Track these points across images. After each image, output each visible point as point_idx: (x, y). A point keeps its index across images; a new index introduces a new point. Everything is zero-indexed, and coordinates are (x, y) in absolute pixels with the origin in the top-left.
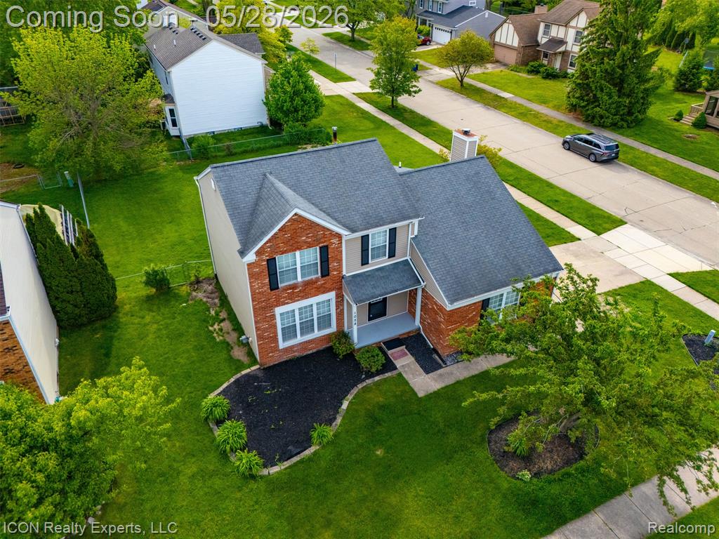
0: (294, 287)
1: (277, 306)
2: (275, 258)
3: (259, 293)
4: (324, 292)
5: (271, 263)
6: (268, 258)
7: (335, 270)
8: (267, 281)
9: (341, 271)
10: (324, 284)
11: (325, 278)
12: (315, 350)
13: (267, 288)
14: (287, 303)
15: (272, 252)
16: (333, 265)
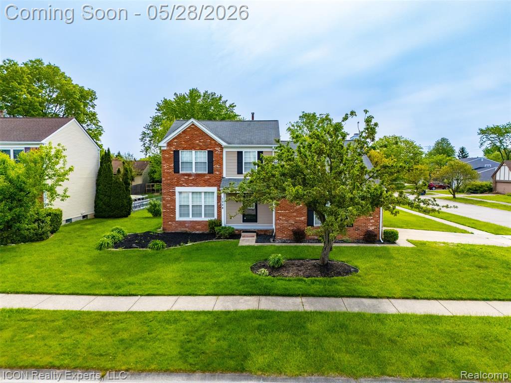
0: (189, 175)
1: (177, 186)
2: (179, 151)
3: (167, 173)
4: (209, 186)
5: (176, 153)
6: (174, 149)
7: (217, 170)
8: (172, 165)
9: (221, 173)
10: (209, 179)
11: (210, 175)
12: (201, 232)
13: (172, 170)
14: (184, 186)
15: (177, 146)
16: (216, 166)
